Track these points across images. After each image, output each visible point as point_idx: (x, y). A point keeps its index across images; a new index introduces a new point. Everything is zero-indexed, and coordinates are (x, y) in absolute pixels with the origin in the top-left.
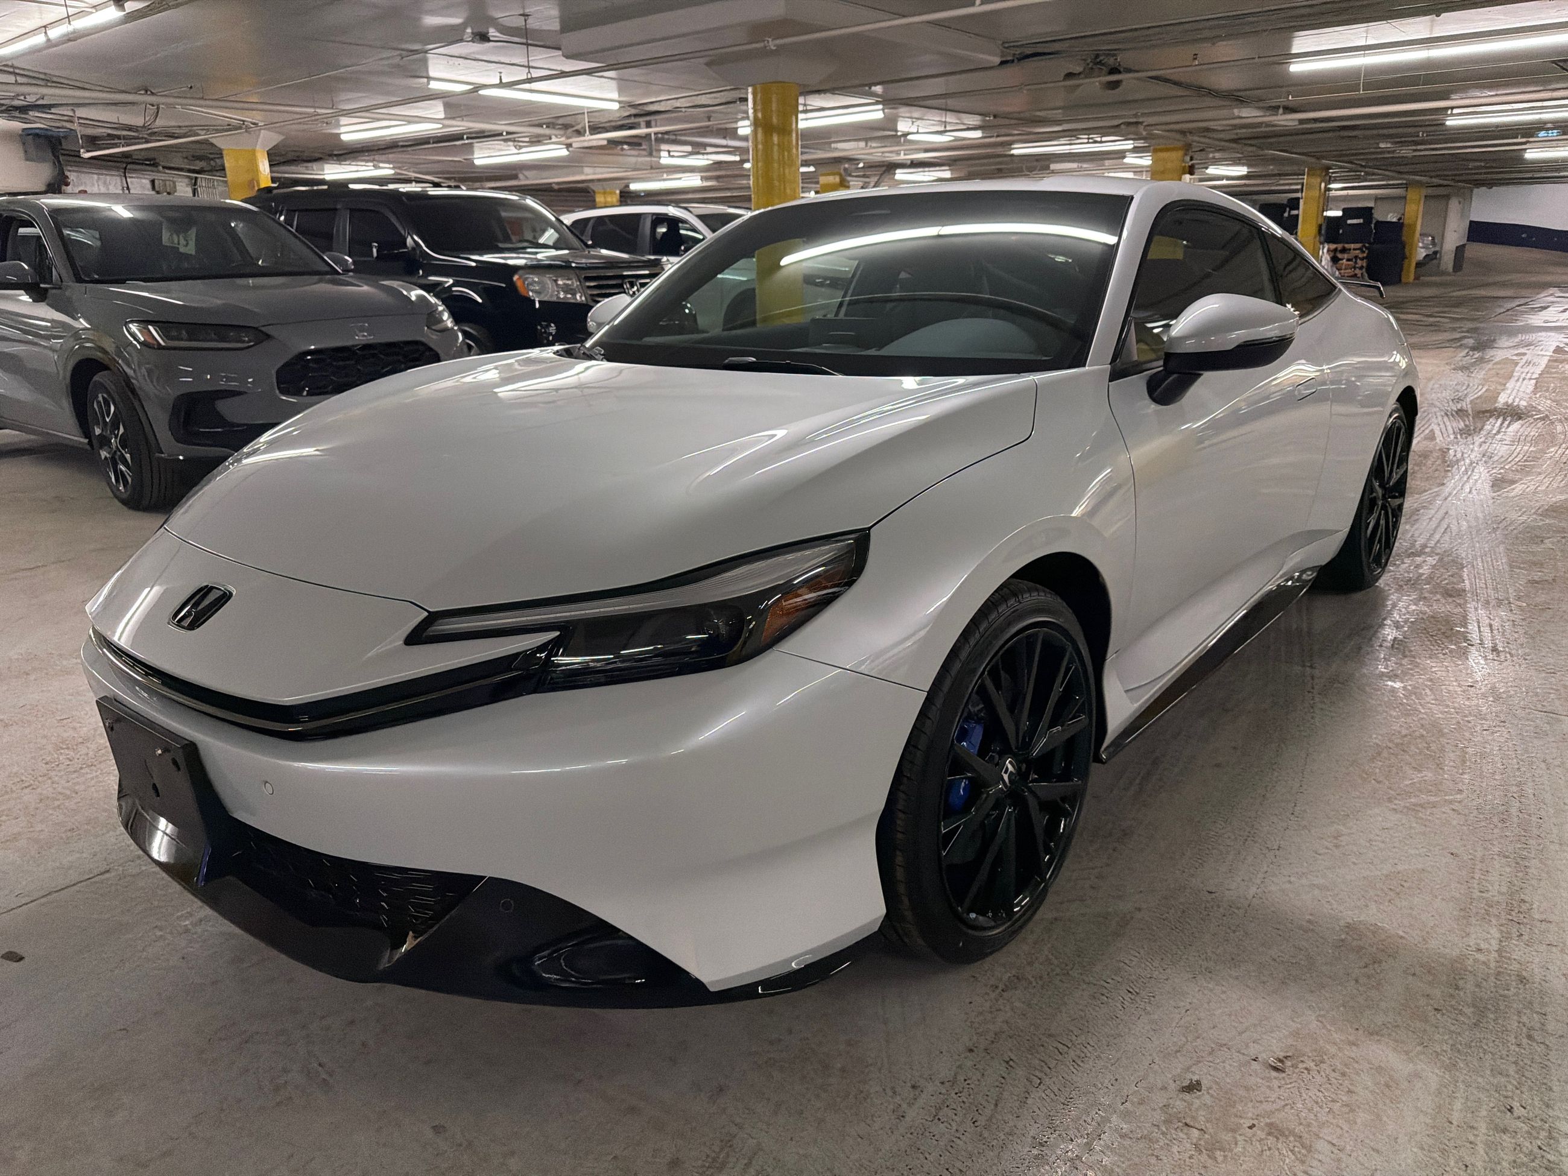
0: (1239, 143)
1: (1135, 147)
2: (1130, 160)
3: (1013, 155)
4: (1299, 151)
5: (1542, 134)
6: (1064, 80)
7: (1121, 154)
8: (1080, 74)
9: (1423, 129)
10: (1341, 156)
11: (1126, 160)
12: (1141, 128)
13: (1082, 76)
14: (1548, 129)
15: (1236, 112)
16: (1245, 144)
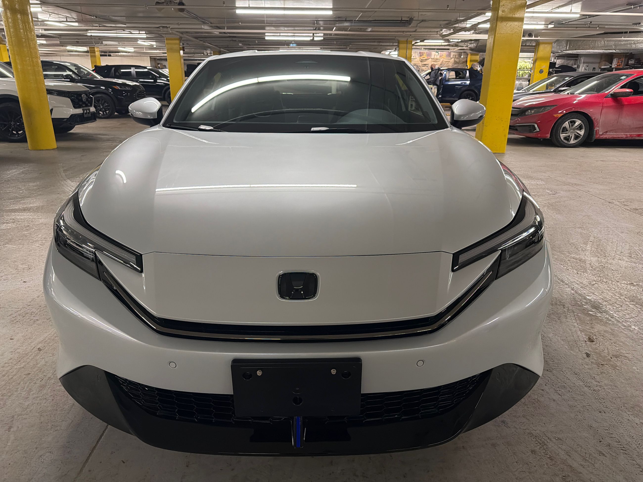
0: (197, 39)
1: (147, 37)
2: (140, 42)
3: (87, 36)
4: (214, 44)
5: (291, 45)
6: (156, 5)
7: (136, 39)
8: (163, 3)
9: (258, 40)
10: (224, 47)
11: (138, 42)
12: (169, 29)
13: (165, 4)
14: (293, 44)
15: (203, 27)
16: (200, 40)
